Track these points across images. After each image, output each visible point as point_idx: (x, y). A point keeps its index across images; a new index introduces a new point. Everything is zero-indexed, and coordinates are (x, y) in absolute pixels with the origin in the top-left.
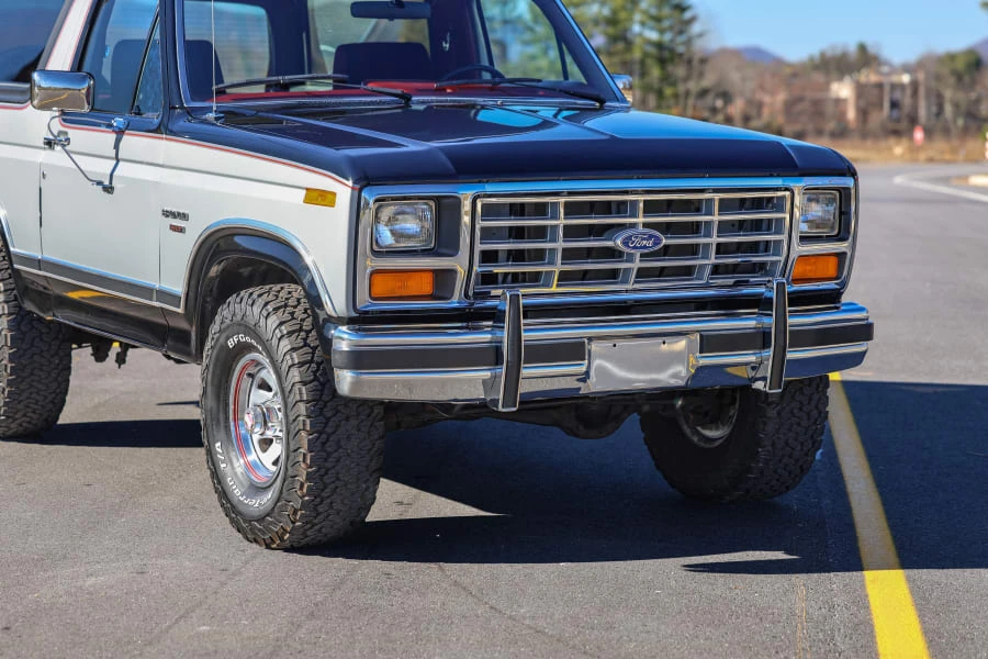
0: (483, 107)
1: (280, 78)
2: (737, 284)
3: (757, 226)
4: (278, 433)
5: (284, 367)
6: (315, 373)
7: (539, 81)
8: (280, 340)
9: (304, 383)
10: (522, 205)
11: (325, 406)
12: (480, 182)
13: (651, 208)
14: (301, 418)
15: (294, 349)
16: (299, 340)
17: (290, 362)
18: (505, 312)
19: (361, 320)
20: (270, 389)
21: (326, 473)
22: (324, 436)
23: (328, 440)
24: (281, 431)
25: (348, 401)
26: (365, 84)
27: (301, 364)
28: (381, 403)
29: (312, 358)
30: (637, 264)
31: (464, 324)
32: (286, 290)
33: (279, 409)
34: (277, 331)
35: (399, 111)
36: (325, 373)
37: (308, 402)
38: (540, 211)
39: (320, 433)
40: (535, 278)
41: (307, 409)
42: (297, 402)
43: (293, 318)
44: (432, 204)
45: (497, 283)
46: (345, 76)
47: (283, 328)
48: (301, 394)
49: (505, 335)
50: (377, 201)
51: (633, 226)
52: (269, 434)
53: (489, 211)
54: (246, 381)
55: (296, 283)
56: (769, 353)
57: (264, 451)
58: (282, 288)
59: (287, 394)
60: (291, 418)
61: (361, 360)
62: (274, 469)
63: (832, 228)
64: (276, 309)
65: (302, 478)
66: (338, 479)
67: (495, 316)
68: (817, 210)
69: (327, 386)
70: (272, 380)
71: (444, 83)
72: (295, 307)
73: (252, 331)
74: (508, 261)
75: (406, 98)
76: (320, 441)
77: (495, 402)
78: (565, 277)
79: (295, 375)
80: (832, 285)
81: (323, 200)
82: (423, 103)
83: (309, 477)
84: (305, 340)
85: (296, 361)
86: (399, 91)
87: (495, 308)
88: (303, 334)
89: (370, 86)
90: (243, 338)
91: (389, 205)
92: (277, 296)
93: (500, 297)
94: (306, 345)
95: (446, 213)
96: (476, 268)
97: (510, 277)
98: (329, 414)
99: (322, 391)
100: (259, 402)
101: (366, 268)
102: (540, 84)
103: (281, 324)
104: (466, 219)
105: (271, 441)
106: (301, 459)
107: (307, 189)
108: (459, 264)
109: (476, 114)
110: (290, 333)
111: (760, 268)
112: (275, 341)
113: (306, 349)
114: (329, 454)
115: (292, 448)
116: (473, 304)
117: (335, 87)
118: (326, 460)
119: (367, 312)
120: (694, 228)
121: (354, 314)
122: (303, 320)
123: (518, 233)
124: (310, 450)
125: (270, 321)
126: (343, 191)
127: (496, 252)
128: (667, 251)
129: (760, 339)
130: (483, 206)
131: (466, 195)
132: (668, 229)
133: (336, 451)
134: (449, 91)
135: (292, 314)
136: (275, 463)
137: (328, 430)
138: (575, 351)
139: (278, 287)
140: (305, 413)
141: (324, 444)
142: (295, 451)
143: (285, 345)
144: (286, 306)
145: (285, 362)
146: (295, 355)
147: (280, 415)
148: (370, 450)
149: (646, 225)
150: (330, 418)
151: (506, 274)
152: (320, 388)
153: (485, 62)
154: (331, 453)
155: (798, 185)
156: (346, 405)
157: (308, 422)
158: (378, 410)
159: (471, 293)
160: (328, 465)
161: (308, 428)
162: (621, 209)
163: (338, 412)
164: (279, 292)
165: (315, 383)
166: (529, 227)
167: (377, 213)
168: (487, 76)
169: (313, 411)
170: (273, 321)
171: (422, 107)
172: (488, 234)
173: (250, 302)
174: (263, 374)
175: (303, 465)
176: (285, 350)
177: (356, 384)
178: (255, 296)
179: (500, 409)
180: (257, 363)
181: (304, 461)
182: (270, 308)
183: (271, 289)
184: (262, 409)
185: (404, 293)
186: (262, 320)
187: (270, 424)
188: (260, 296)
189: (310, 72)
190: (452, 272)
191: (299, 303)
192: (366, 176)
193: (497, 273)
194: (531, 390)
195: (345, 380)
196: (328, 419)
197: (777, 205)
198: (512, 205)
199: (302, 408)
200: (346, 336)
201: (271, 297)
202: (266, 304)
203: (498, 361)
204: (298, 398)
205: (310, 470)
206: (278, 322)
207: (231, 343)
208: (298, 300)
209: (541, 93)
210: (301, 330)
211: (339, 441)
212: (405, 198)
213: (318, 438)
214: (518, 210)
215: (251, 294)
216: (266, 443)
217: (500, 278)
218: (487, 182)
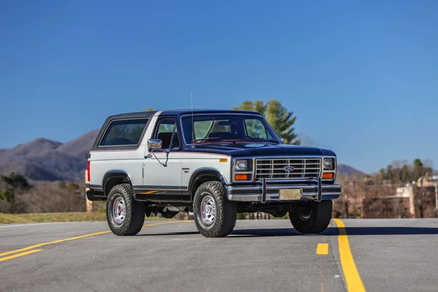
2: (311, 178)
3: (314, 166)
6: (223, 197)
8: (214, 191)
9: (220, 199)
10: (265, 161)
11: (225, 204)
12: (256, 156)
13: (291, 162)
14: (220, 207)
15: (218, 193)
16: (219, 191)
18: (262, 183)
19: (233, 185)
21: (226, 218)
22: (225, 210)
25: (231, 201)
27: (220, 195)
30: (289, 174)
31: (253, 185)
36: (226, 196)
37: (222, 203)
38: (268, 162)
40: (267, 176)
44: (247, 161)
47: (215, 189)
48: (220, 202)
49: (262, 187)
50: (236, 160)
51: (288, 165)
53: (258, 162)
54: (205, 202)
56: (317, 193)
57: (209, 218)
60: (218, 206)
61: (234, 193)
63: (331, 167)
66: (228, 219)
67: (260, 184)
68: (327, 163)
70: (211, 202)
73: (207, 191)
75: (235, 142)
77: (261, 201)
78: (274, 176)
80: (331, 180)
81: (224, 161)
83: (222, 219)
87: (260, 182)
90: (205, 192)
91: (238, 161)
93: (261, 180)
95: (249, 163)
96: (256, 174)
97: (263, 176)
99: (225, 200)
101: (234, 174)
104: (254, 164)
105: (211, 216)
106: (220, 215)
107: (221, 159)
108: (253, 173)
110: (217, 189)
111: (315, 175)
113: (221, 192)
116: (255, 182)
118: (226, 215)
119: (234, 183)
120: (300, 166)
121: (232, 183)
123: (264, 167)
124: (222, 213)
125: (212, 188)
126: (229, 158)
127: (260, 171)
128: (295, 171)
129: (315, 190)
131: (254, 159)
132: (295, 166)
136: (212, 220)
138: (277, 191)
141: (225, 212)
142: (219, 213)
143: (216, 192)
145: (216, 195)
149: (290, 165)
154: (227, 213)
155: (323, 157)
157: (222, 207)
159: (255, 179)
162: (285, 162)
165: (223, 199)
166: (266, 165)
167: (236, 163)
169: (223, 205)
172: (258, 167)
177: (233, 198)
185: (242, 179)
186: (210, 188)
190: (251, 174)
192: (233, 155)
194: (268, 200)
195: (230, 197)
196: (226, 206)
197: (318, 161)
198: (263, 161)
199: (220, 204)
200: (230, 188)
203: (261, 193)
205: (222, 217)
207: (202, 194)
212: (241, 160)
217: (261, 176)
218: (258, 156)
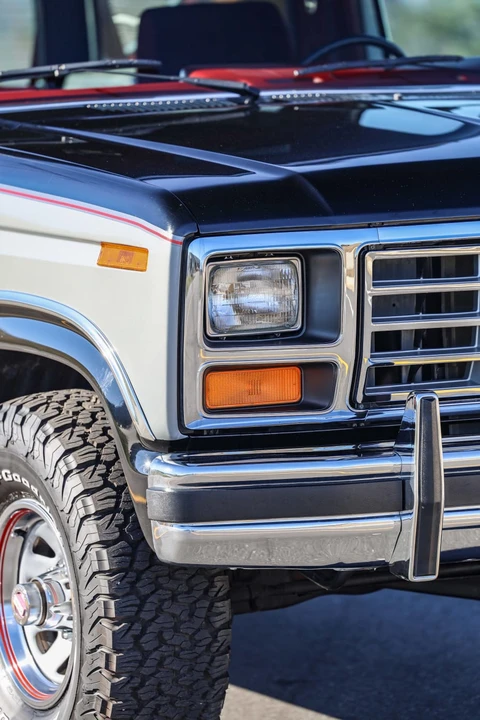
0: (370, 105)
1: (54, 67)
4: (65, 623)
5: (74, 519)
6: (121, 527)
7: (458, 59)
8: (66, 477)
9: (105, 544)
10: (437, 260)
11: (138, 579)
12: (369, 226)
14: (102, 599)
15: (87, 492)
16: (96, 477)
17: (82, 513)
18: (413, 425)
19: (189, 446)
20: (51, 554)
21: (142, 685)
22: (137, 626)
23: (143, 632)
24: (70, 619)
25: (173, 569)
26: (188, 73)
27: (100, 514)
28: (224, 570)
29: (117, 503)
31: (350, 447)
32: (73, 400)
33: (67, 585)
34: (61, 464)
35: (242, 114)
36: (137, 527)
37: (111, 573)
39: (131, 621)
41: (110, 586)
42: (94, 573)
43: (86, 444)
44: (297, 262)
45: (399, 381)
46: (156, 63)
47: (70, 458)
48: (100, 560)
49: (412, 464)
50: (210, 260)
52: (52, 624)
53: (385, 271)
55: (88, 387)
57: (44, 651)
58: (68, 397)
59: (78, 563)
60: (87, 599)
61: (191, 507)
62: (60, 679)
64: (59, 430)
65: (105, 692)
66: (161, 693)
67: (399, 432)
69: (140, 548)
70: (55, 540)
71: (310, 70)
72: (88, 426)
73: (23, 464)
74: (416, 347)
75: (251, 94)
76: (131, 633)
77: (402, 566)
79: (91, 532)
81: (129, 261)
82: (277, 101)
83: (115, 692)
84: (104, 476)
85: (92, 510)
86: (240, 85)
87: (398, 419)
88: (101, 468)
89: (197, 77)
90: (8, 476)
91: (231, 266)
92: (60, 410)
93: (408, 406)
94: (107, 484)
96: (366, 362)
97: (420, 371)
98: (144, 591)
99: (133, 555)
100: (35, 575)
101: (196, 365)
102: (459, 65)
103: (68, 452)
104: (350, 283)
105: (55, 635)
106: (102, 664)
107: (103, 244)
108: (340, 353)
109: (359, 116)
110: (82, 467)
112: (58, 480)
113: (107, 491)
114: (146, 655)
115: (89, 646)
116: (364, 415)
117: (140, 80)
118: (141, 664)
119: (200, 432)
121: (179, 436)
122: (101, 446)
123: (431, 304)
124: (116, 649)
125: (50, 448)
126: (159, 243)
127: (398, 334)
130: (374, 262)
131: (348, 243)
133: (156, 649)
134: (317, 80)
135: (84, 436)
136: (62, 670)
137: (145, 616)
139: (61, 394)
140: (106, 590)
141: (137, 638)
142: (93, 650)
143: (75, 484)
144: (74, 424)
145: (74, 511)
146: (89, 500)
147: (69, 594)
148: (209, 646)
150: (148, 596)
151: (413, 368)
152: (129, 550)
153: (372, 30)
154: (151, 652)
156: (170, 576)
157: (112, 603)
158: (221, 583)
159: (359, 398)
160: (145, 671)
161: (112, 614)
163: (159, 587)
164: (62, 403)
165: (122, 543)
166: (448, 294)
167: (212, 279)
168: (375, 54)
169: (118, 588)
170: (56, 447)
171: (275, 108)
172: (384, 307)
173: (18, 419)
174: (40, 531)
175: (105, 673)
176: (74, 494)
177: (189, 544)
178: (25, 410)
179: (412, 578)
180: (29, 515)
181: (107, 667)
182: (49, 428)
183: (49, 398)
184: (39, 586)
185: (255, 401)
186: (38, 447)
187: (52, 609)
188: (33, 409)
189: (100, 58)
190: (328, 368)
191: (94, 420)
193: (400, 367)
194: (458, 546)
195: (169, 540)
196: (144, 599)
198: (420, 261)
199: (103, 584)
200: (167, 470)
201: (51, 412)
202: (44, 422)
203: (404, 504)
204: (96, 567)
205: (117, 680)
206: (62, 450)
208: (93, 415)
209: (461, 78)
210: (97, 461)
211: (161, 633)
212: (255, 255)
213: (129, 629)
214: (431, 268)
215: (19, 407)
216: (47, 638)
217: (405, 374)
218: (382, 225)
